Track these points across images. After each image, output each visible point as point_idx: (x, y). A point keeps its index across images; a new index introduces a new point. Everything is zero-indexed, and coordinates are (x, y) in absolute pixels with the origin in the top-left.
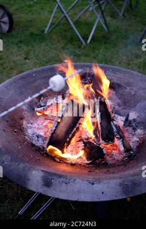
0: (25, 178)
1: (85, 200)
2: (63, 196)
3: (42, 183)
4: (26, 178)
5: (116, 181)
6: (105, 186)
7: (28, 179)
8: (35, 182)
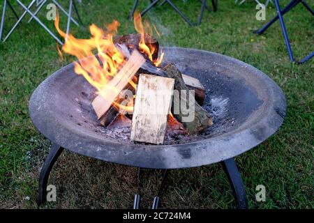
0: (159, 159)
1: (230, 157)
2: (207, 162)
3: (181, 157)
4: (161, 158)
5: (245, 131)
6: (240, 138)
7: (164, 159)
8: (173, 158)
